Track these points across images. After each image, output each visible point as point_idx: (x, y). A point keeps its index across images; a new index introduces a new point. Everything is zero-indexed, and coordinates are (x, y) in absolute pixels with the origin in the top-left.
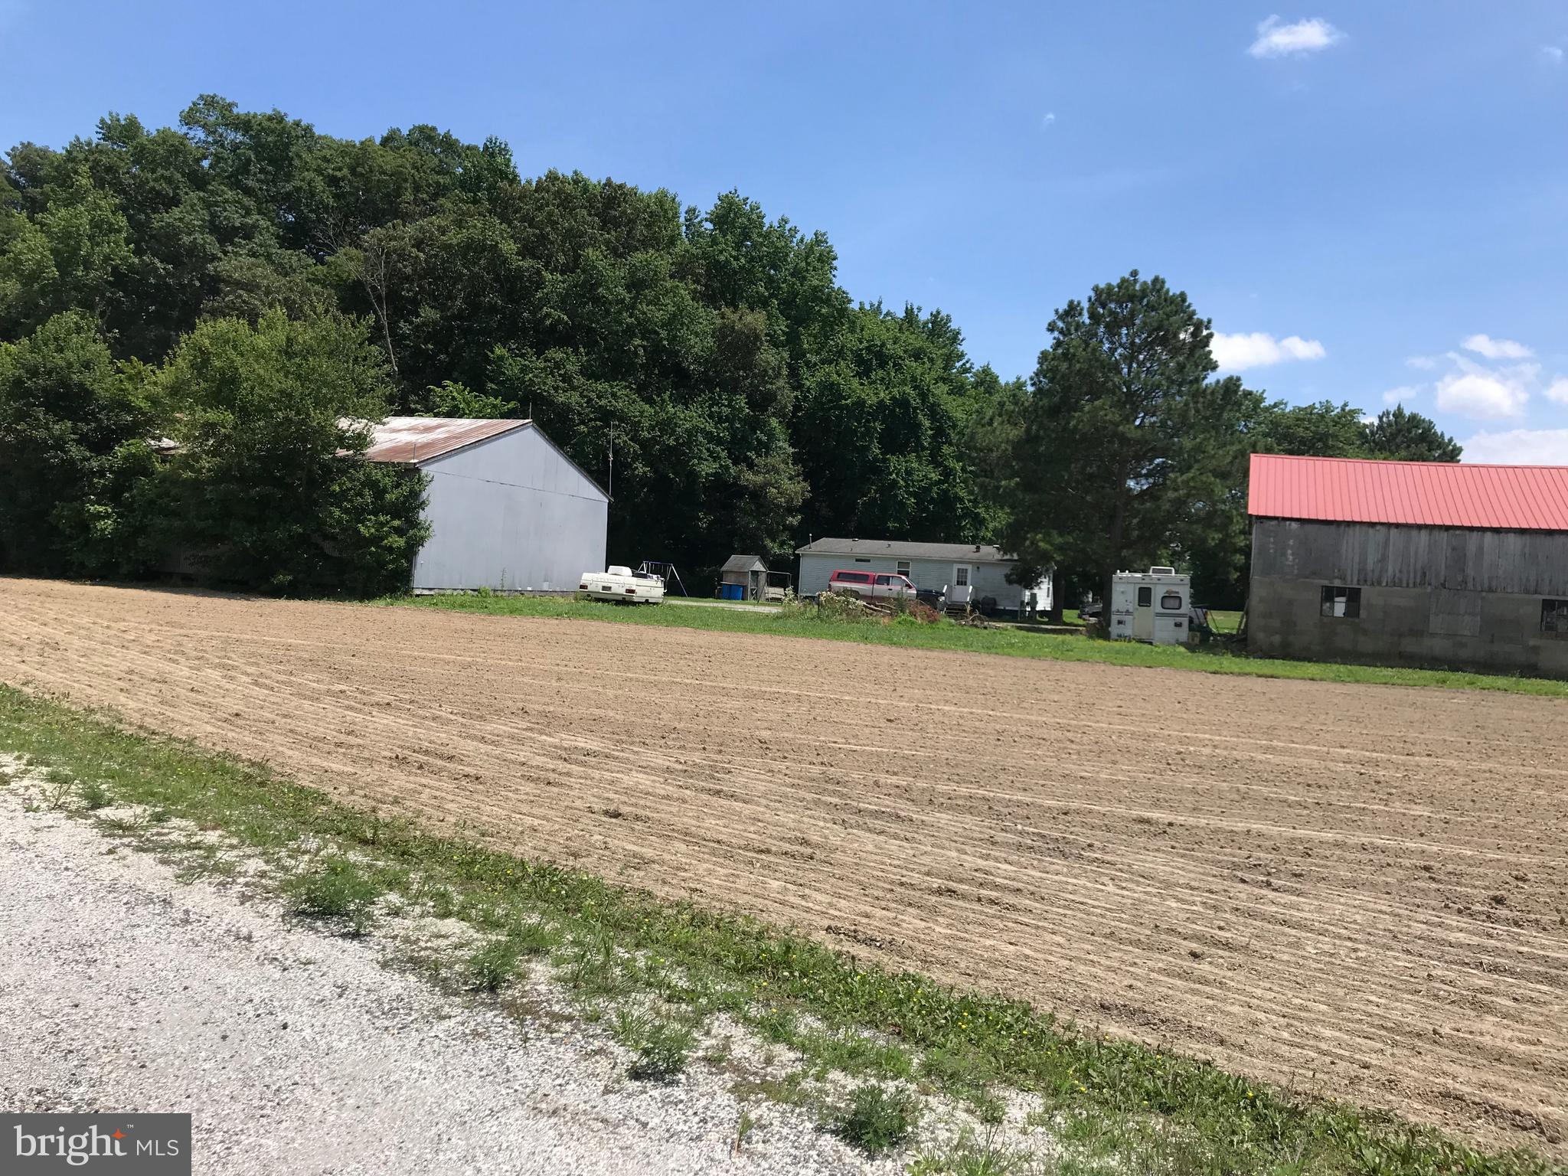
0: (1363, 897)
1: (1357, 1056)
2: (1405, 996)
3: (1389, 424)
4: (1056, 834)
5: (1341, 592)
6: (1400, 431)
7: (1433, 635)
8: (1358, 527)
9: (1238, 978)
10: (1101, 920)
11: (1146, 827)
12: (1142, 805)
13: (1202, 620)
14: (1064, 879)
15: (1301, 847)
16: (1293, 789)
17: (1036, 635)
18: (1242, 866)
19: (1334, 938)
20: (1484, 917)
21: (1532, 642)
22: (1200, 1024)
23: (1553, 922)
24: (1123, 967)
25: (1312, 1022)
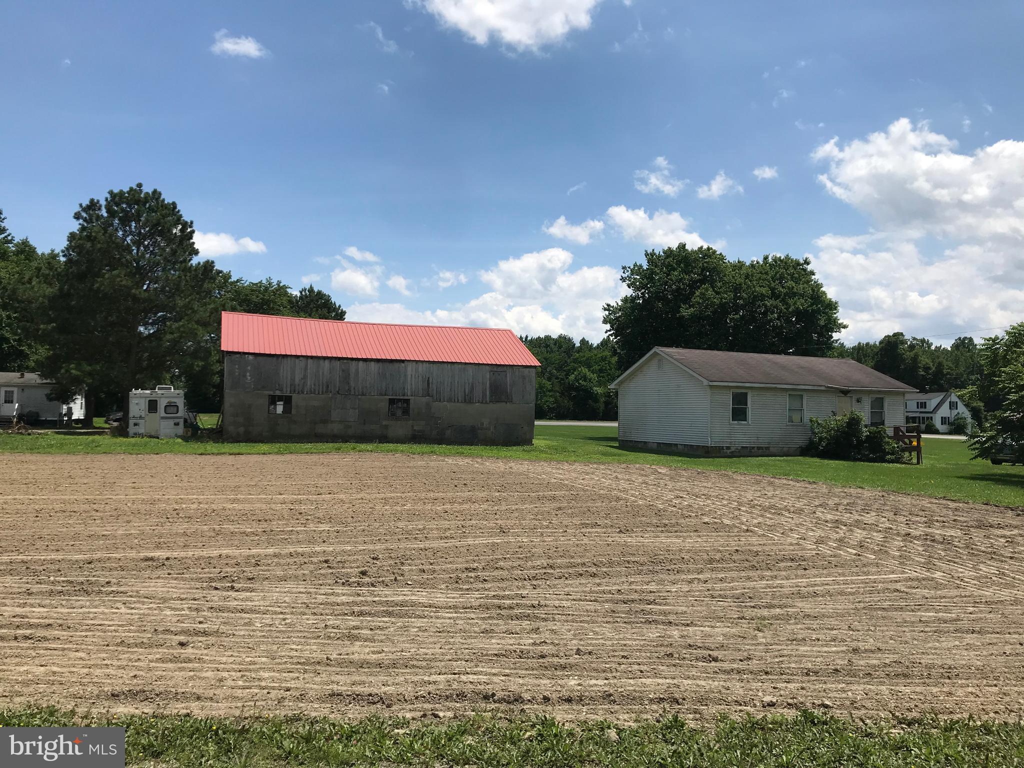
0: (290, 585)
1: (283, 685)
2: (312, 641)
3: (306, 296)
4: (82, 579)
5: (280, 398)
6: (312, 301)
7: (332, 422)
8: (289, 358)
9: (211, 653)
10: (114, 634)
11: (150, 563)
12: (147, 549)
13: (193, 420)
14: (87, 610)
15: (253, 561)
16: (250, 524)
17: (72, 437)
18: (216, 579)
19: (272, 614)
20: (356, 585)
21: (384, 423)
22: (183, 690)
23: (391, 580)
24: (130, 664)
25: (257, 670)
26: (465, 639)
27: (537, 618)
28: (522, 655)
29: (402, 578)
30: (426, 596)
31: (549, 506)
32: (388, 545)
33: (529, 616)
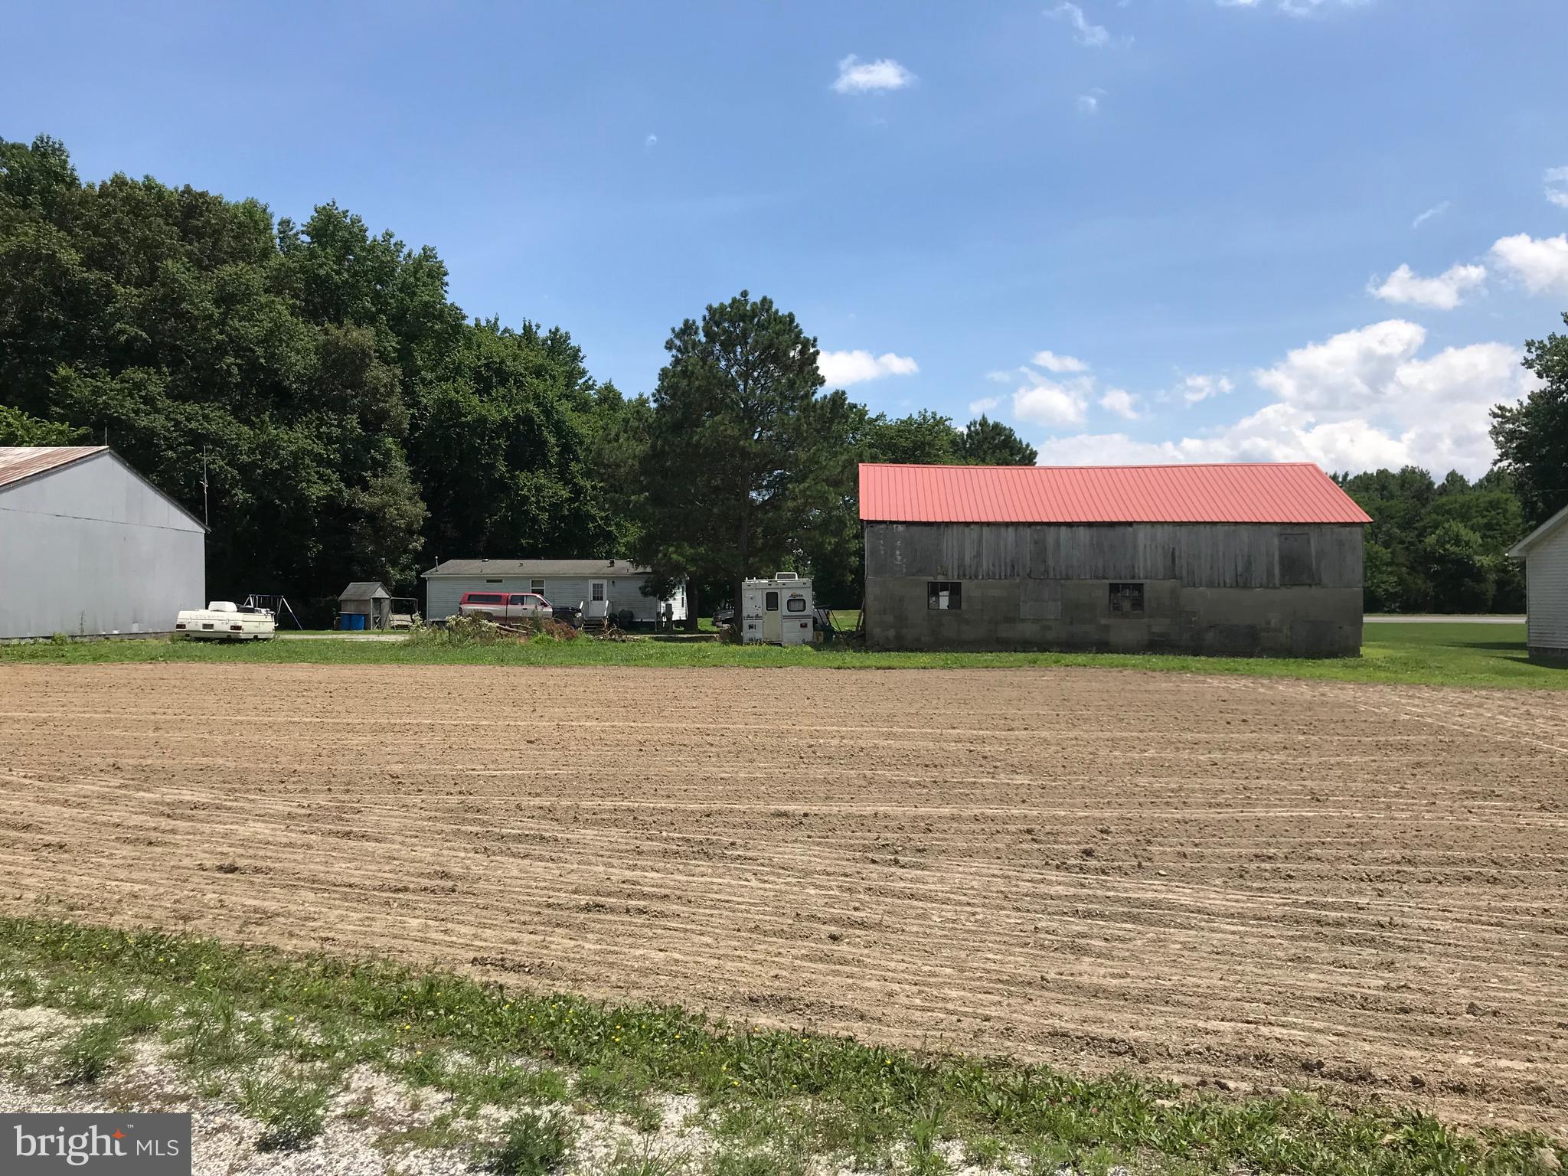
0: (978, 864)
1: (979, 1011)
2: (1018, 950)
3: (977, 433)
4: (700, 837)
5: (944, 586)
6: (986, 438)
7: (1023, 621)
8: (955, 527)
9: (874, 954)
10: (745, 915)
11: (784, 820)
12: (779, 799)
13: (825, 620)
14: (709, 880)
15: (922, 824)
16: (913, 771)
17: (674, 644)
18: (872, 847)
19: (956, 905)
20: (1077, 870)
21: (1103, 621)
22: (842, 1003)
23: (1133, 867)
24: (769, 958)
25: (940, 986)
26: (1262, 968)
27: (1389, 945)
28: (1365, 1003)
29: (1149, 864)
30: (1190, 895)
31: (1397, 760)
32: (1124, 812)
33: (1373, 940)
